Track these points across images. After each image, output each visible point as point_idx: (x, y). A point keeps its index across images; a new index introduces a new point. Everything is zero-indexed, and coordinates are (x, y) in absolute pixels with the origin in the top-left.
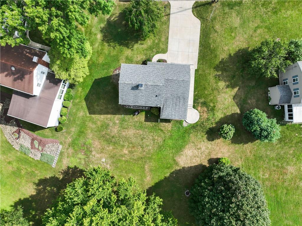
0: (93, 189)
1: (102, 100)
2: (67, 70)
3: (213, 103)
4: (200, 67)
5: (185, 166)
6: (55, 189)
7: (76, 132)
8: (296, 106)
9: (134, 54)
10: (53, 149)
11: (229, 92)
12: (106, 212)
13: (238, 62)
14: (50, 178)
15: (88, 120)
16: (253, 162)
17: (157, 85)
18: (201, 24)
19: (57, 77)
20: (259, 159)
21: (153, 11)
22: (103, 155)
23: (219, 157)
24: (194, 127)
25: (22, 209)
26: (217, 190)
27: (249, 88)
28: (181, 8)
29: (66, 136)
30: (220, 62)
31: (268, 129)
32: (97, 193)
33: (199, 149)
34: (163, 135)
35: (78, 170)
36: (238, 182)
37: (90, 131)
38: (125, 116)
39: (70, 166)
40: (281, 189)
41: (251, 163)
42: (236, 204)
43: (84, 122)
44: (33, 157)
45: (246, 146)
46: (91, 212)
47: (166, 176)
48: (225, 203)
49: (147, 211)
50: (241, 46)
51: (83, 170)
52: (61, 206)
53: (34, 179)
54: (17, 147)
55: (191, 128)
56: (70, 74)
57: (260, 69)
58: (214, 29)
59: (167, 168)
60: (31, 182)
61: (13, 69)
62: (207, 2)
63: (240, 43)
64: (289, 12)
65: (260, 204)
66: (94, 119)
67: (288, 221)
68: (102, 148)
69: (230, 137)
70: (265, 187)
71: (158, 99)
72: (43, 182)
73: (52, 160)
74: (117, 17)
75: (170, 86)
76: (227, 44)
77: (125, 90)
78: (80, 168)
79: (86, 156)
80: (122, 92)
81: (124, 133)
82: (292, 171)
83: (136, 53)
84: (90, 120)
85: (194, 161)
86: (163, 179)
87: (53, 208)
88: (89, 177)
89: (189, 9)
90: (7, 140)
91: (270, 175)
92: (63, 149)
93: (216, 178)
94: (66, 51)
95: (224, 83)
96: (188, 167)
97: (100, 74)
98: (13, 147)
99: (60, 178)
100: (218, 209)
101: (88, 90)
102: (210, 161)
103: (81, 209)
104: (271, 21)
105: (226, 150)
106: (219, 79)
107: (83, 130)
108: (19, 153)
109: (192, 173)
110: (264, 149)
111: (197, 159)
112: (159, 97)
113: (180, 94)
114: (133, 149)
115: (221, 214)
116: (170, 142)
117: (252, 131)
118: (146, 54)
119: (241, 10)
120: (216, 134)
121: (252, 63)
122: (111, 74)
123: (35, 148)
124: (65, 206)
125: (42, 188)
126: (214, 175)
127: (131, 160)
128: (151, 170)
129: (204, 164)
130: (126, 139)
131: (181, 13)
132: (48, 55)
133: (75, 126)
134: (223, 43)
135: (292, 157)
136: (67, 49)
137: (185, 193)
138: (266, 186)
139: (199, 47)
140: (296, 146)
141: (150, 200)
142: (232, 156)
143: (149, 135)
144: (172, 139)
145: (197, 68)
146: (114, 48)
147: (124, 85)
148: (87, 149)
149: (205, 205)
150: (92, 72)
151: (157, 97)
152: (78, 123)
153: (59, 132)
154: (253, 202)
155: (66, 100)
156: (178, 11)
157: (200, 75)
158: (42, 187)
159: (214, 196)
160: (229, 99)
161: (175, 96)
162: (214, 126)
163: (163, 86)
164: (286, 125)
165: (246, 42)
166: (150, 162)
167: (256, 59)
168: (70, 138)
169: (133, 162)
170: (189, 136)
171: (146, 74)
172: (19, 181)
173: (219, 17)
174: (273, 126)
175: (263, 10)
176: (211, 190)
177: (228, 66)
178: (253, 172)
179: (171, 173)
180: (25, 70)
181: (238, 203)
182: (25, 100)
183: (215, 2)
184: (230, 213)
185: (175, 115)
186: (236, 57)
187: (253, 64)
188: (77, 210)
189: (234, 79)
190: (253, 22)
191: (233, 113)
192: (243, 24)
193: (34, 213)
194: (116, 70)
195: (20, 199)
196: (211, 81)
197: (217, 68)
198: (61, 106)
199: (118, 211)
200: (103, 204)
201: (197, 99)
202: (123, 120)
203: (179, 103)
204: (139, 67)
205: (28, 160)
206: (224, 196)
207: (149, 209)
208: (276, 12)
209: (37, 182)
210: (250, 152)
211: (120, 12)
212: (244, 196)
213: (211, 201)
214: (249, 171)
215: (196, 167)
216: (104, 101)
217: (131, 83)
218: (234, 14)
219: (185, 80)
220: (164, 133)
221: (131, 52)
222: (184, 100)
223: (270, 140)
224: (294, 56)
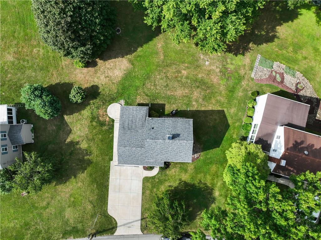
0: (216, 29)
1: (211, 125)
2: (249, 153)
3: (92, 125)
4: (108, 163)
5: (121, 58)
6: (256, 32)
7: (237, 91)
8: (3, 123)
9: (179, 175)
10: (260, 74)
11: (76, 137)
12: (201, 5)
13: (66, 170)
14: (263, 44)
15: (225, 104)
16: (50, 64)
17: (153, 139)
18: (107, 209)
19: (260, 146)
20: (44, 68)
21: (159, 220)
22: (208, 69)
23: (86, 69)
24: (113, 100)
25: (289, 6)
26: (87, 31)
27: (55, 142)
28: (129, 227)
29: (247, 87)
30: (86, 169)
31: (33, 97)
32: (212, 24)
33: (107, 76)
34: (146, 90)
35: (233, 53)
36: (65, 39)
37: (223, 93)
38: (186, 109)
39: (242, 56)
40: (20, 37)
41: (52, 64)
42: (67, 16)
43: (229, 102)
44: (281, 65)
45: (58, 81)
46: (217, 4)
47: (142, 48)
48: (78, 17)
49: (160, 10)
50: (63, 187)
51: (228, 53)
52: (249, 11)
53: (279, 42)
54: (298, 74)
55: (116, 99)
56: (246, 149)
57: (42, 161)
58: (93, 205)
59: (140, 56)
60: (282, 39)
61: (306, 152)
62: (101, 234)
63: (64, 190)
64: (11, 225)
65: (42, 16)
66: (219, 105)
67: (13, 4)
68: (209, 76)
69: (74, 89)
70: (37, 38)
71: (151, 125)
72: (270, 39)
73: (261, 63)
74: (198, 215)
75: (139, 141)
76: (78, 189)
77: (186, 134)
78: (232, 54)
79: (226, 66)
80: (190, 132)
81: (186, 91)
82: (9, 56)
83: (177, 177)
84: (223, 104)
85: (112, 64)
86: (144, 45)
87: (257, 9)
88: (221, 43)
89: (121, 226)
90: (310, 81)
91: (32, 52)
92: (250, 73)
93: (89, 45)
94: (250, 169)
95: (82, 147)
96: (118, 57)
97: (214, 153)
98: (302, 75)
99: (252, 44)
100: (85, 10)
101: (226, 136)
102: (94, 64)
103: (228, 7)
104: (31, 215)
105: (79, 76)
106: (87, 150)
107: (230, 93)
108: (296, 68)
109: (114, 52)
110: (38, 78)
111: (109, 66)
112: (150, 127)
113: (129, 132)
114: (177, 75)
115: (82, 5)
116: (138, 83)
117: (51, 96)
118: (166, 175)
119: (64, 227)
120: (90, 93)
121: (51, 168)
122: (202, 154)
123: (280, 74)
124: (244, 11)
125: (270, 33)
126: (90, 48)
127: (178, 63)
128: (157, 53)
129: (102, 61)
130: (184, 85)
131: (128, 222)
132: (271, 169)
133: (239, 98)
134: (83, 190)
135: (9, 70)
136: (250, 172)
137: (121, 31)
138: (35, 40)
139: (109, 185)
140: (4, 81)
141: (157, 21)
142: (72, 70)
143: (160, 90)
144: (135, 86)
145: (111, 162)
146: (200, 181)
147: (187, 138)
148: (225, 74)
149: (99, 15)
150: (222, 155)
151: (152, 127)
152: (235, 101)
153: (255, 90)
154: (49, 17)
155: (249, 124)
156: (132, 224)
157: (107, 155)
158: (270, 35)
159: (90, 25)
160: (76, 129)
161: (133, 131)
162: (92, 101)
163: (146, 139)
164: (15, 103)
165: (58, 192)
166: (159, 62)
167: (47, 171)
168: (243, 85)
169: (176, 62)
170: (118, 90)
171: (165, 152)
172: (294, 39)
173: (87, 218)
174: (28, 101)
175: (40, 227)
176: (93, 31)
177: (77, 165)
178: (50, 53)
179: (136, 51)
180: (293, 152)
181: (65, 16)
182: (292, 121)
183: (93, 234)
184: (73, 6)
185: (133, 110)
186: (69, 175)
187: (50, 166)
188: (232, 6)
189: (70, 151)
190: (51, 214)
191: (71, 115)
192: (61, 211)
193: (278, 7)
194: (198, 158)
195: (292, 21)
196: (95, 149)
197: (89, 162)
198: (254, 118)
199: (190, 6)
200: (206, 13)
201: (110, 129)
202: (188, 105)
203: (129, 123)
204: (172, 159)
205: (286, 61)
206: (79, 25)
207: (158, 12)
208: (26, 225)
209: (276, 40)
210: (52, 75)
211: (195, 221)
212: (59, 23)
213: (93, 19)
214: (54, 54)
215: (110, 58)
216: (209, 124)
217: (181, 141)
218: (71, 221)
219: (123, 148)
220: (144, 93)
221: (182, 177)
222: (124, 126)
223: (31, 86)
224: (6, 176)
